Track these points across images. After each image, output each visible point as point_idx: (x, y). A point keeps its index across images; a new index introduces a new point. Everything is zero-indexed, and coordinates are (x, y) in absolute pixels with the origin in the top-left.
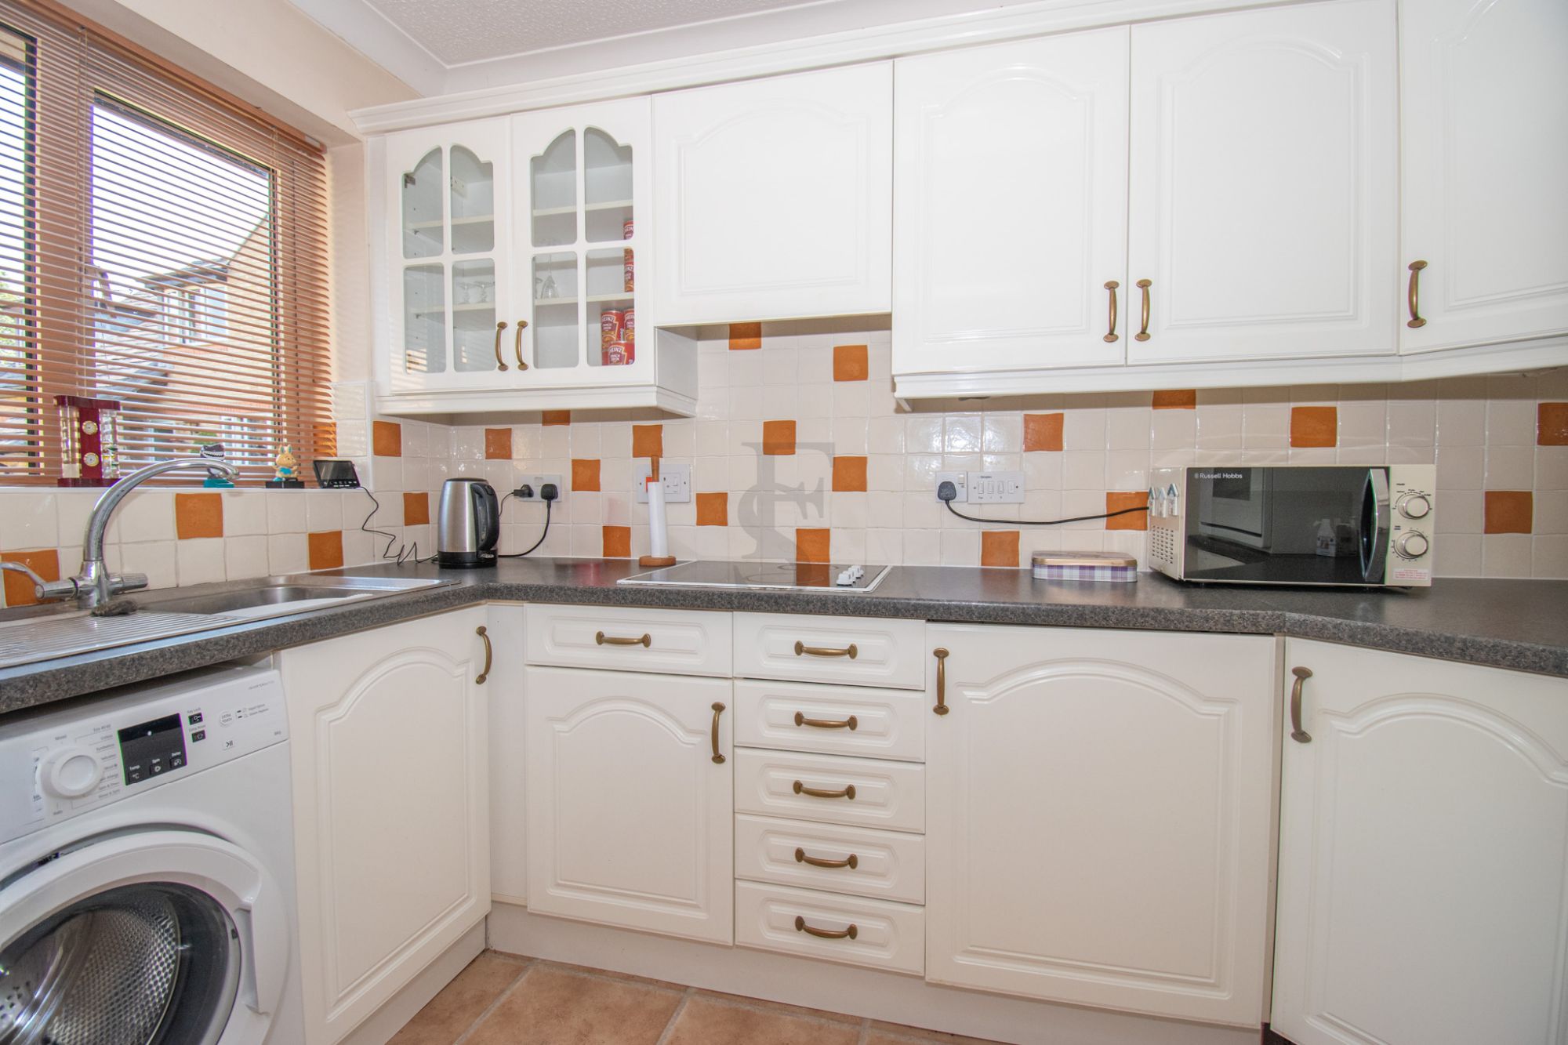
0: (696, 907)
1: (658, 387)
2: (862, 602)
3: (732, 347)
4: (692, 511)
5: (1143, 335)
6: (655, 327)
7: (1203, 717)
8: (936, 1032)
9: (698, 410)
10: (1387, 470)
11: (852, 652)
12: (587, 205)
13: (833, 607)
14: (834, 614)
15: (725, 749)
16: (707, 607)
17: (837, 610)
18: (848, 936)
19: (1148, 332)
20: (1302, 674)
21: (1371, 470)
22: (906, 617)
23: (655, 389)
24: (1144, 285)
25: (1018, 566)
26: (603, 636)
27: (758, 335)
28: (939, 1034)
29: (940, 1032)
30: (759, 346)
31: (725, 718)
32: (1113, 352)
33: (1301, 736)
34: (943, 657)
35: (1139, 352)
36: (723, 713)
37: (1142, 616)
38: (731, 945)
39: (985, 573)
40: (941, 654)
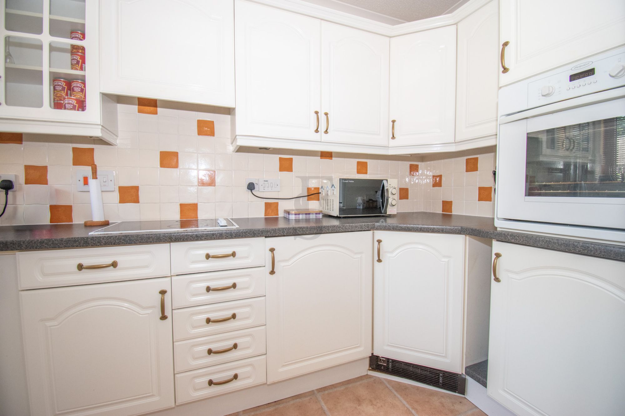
0: (153, 396)
1: (102, 126)
2: (239, 232)
3: (140, 111)
4: (116, 196)
5: (326, 132)
6: (100, 93)
7: (355, 259)
8: (269, 403)
9: (118, 142)
10: (387, 180)
11: (234, 254)
12: (50, 15)
13: (225, 235)
14: (226, 238)
15: (168, 313)
16: (156, 242)
17: (228, 237)
18: (234, 379)
19: (328, 131)
20: (379, 241)
21: (384, 180)
22: (258, 236)
23: (101, 127)
24: (326, 114)
25: (278, 215)
26: (83, 265)
27: (156, 106)
28: (271, 404)
29: (270, 403)
30: (156, 113)
31: (167, 297)
32: (316, 137)
33: (379, 260)
34: (273, 251)
35: (325, 137)
36: (166, 295)
37: (339, 228)
38: (174, 406)
39: (266, 219)
40: (272, 250)
